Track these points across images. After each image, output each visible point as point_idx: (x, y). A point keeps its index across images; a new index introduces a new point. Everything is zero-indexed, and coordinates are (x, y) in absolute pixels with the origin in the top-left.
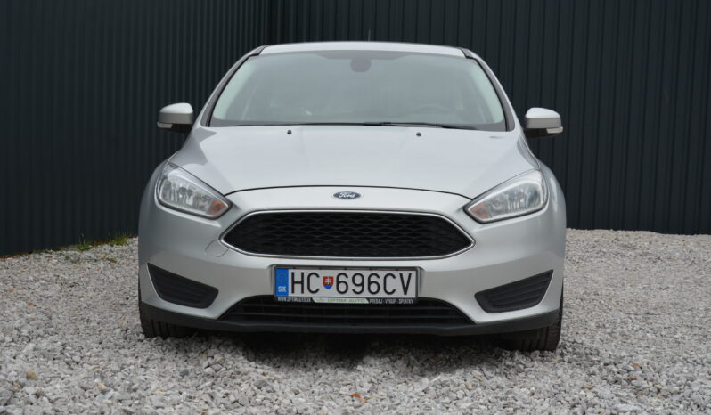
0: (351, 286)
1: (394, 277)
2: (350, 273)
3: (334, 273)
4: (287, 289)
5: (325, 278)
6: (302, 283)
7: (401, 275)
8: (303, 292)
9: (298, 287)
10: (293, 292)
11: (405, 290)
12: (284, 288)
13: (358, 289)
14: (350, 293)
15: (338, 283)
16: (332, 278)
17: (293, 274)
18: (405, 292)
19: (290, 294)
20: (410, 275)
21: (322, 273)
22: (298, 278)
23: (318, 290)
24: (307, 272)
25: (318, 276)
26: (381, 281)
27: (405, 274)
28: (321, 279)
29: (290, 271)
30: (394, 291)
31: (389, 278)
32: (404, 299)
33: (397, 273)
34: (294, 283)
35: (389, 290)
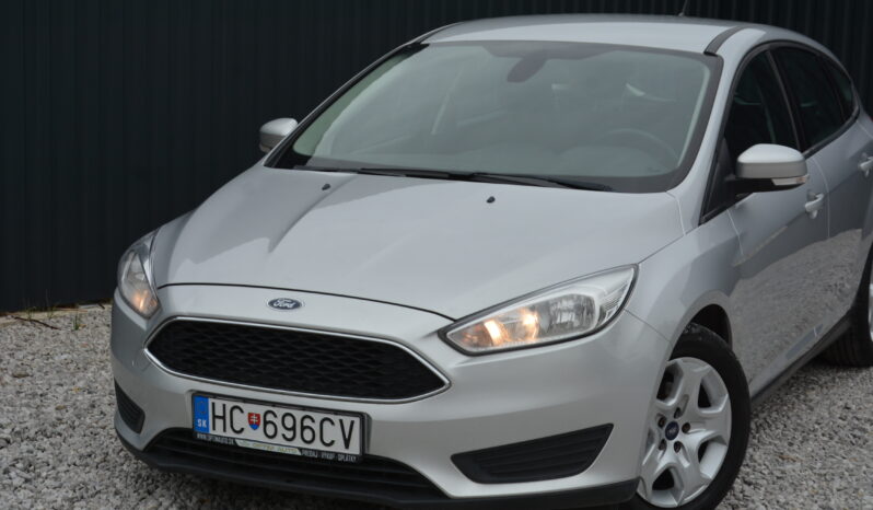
0: (281, 430)
1: (333, 423)
2: (280, 412)
3: (261, 410)
4: (207, 423)
5: (250, 415)
6: (223, 418)
7: (341, 421)
8: (225, 430)
9: (219, 423)
10: (214, 429)
11: (347, 443)
12: (204, 422)
13: (289, 434)
14: (279, 439)
15: (266, 423)
16: (258, 416)
17: (213, 404)
18: (347, 446)
19: (211, 432)
20: (352, 423)
21: (248, 408)
22: (219, 412)
23: (242, 430)
24: (230, 405)
25: (242, 411)
26: (316, 427)
27: (347, 420)
28: (245, 416)
29: (211, 401)
30: (332, 442)
31: (326, 424)
32: (345, 455)
33: (336, 418)
34: (215, 417)
35: (327, 441)
